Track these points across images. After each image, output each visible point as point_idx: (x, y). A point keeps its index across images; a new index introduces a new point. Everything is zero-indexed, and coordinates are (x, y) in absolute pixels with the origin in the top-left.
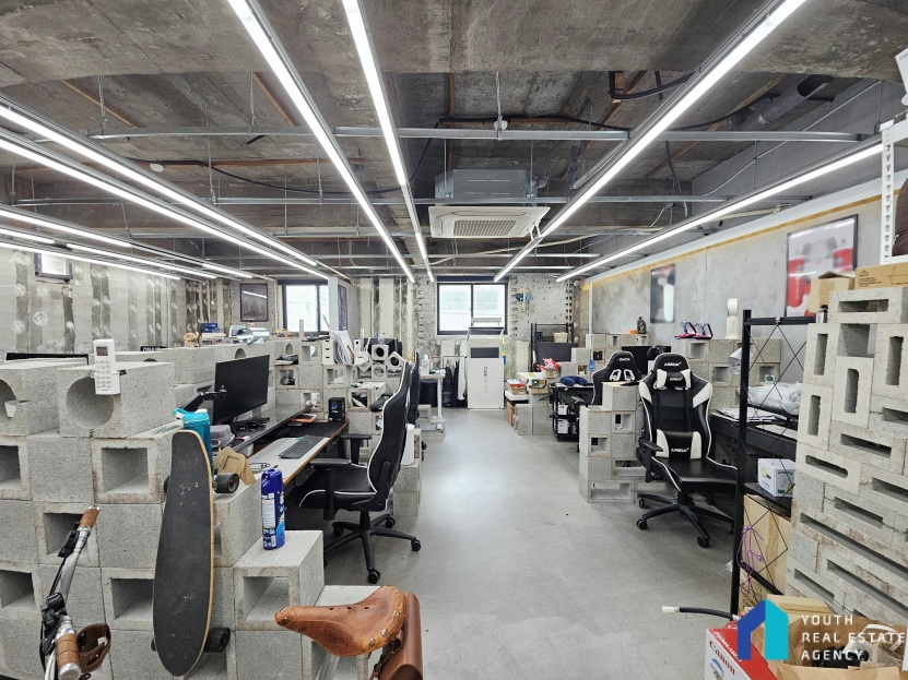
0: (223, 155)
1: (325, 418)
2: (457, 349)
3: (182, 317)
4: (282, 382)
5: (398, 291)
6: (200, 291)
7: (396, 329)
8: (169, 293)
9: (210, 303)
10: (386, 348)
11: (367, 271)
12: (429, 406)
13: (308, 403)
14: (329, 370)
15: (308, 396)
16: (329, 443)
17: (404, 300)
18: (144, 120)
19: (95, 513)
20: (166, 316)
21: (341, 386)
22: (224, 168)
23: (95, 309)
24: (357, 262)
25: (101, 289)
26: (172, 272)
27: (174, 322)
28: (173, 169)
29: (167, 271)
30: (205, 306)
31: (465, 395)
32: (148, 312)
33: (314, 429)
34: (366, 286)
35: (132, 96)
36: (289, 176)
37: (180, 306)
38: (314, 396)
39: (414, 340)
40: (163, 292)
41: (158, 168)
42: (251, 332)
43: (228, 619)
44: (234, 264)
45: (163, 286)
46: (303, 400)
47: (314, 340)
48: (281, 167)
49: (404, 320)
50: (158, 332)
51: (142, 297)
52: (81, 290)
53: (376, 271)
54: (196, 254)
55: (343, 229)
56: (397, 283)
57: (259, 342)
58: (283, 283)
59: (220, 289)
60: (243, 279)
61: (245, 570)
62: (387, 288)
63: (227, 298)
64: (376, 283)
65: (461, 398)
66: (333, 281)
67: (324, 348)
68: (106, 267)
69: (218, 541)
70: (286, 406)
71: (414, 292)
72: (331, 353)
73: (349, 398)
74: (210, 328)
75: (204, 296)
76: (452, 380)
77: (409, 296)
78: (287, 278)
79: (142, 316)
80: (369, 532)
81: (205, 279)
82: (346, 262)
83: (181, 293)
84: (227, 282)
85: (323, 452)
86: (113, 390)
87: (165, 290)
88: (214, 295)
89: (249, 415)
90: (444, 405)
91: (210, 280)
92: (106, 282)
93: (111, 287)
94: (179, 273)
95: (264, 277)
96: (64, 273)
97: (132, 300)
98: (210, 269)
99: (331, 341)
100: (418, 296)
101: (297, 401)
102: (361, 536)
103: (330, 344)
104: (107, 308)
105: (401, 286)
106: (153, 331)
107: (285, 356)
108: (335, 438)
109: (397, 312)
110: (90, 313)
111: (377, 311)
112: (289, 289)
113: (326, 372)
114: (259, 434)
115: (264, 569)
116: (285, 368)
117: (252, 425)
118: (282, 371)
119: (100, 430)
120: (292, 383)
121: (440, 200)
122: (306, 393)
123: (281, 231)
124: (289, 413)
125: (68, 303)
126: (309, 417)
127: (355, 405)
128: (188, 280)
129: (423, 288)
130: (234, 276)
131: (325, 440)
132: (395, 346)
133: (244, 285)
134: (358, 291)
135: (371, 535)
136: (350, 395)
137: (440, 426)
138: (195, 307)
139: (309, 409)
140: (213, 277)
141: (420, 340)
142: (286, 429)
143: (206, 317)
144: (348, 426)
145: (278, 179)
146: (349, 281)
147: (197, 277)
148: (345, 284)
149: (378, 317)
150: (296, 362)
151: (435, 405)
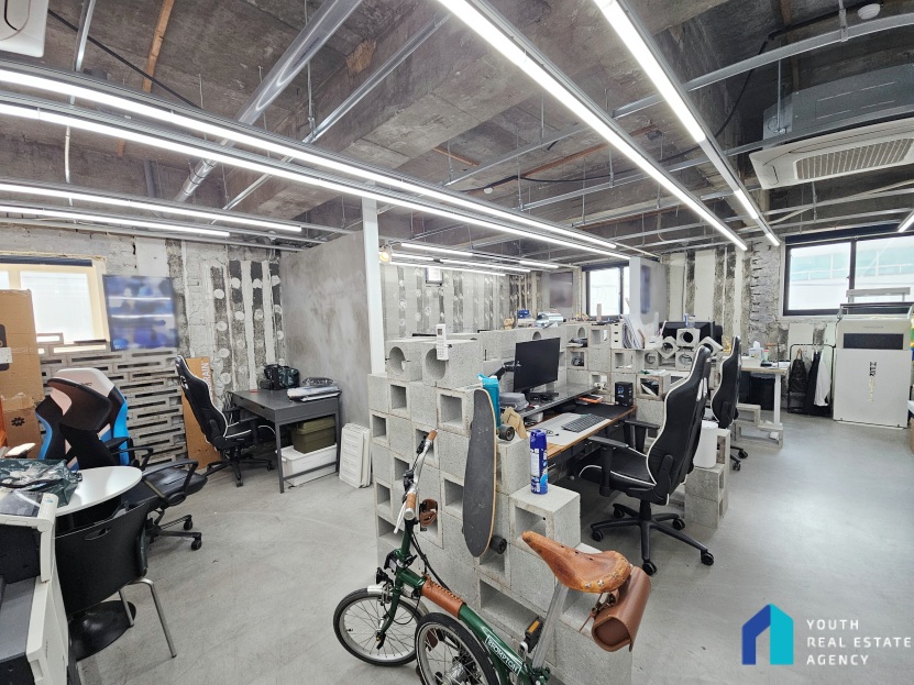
0: (533, 164)
1: (612, 401)
2: (819, 337)
3: (507, 306)
4: (573, 363)
5: (721, 264)
6: (519, 283)
7: (717, 310)
8: (498, 287)
9: (526, 293)
10: (696, 333)
11: (680, 245)
12: (758, 407)
13: (596, 384)
14: (617, 354)
15: (596, 378)
16: (612, 424)
17: (731, 274)
18: (478, 157)
19: (435, 434)
20: (496, 306)
21: (631, 372)
22: (533, 176)
23: (455, 303)
24: (666, 236)
25: (458, 289)
26: (500, 270)
27: (501, 311)
28: (498, 189)
29: (497, 271)
30: (523, 296)
31: (830, 400)
32: (485, 303)
33: (599, 409)
34: (678, 262)
35: (470, 143)
36: (588, 164)
37: (505, 298)
38: (604, 378)
39: (743, 324)
40: (494, 287)
41: (488, 191)
42: (547, 318)
43: (505, 533)
44: (544, 257)
45: (494, 282)
46: (591, 381)
47: (603, 324)
48: (580, 159)
49: (729, 298)
50: (491, 319)
51: (481, 293)
52: (448, 289)
53: (691, 244)
54: (516, 253)
55: (644, 205)
56: (720, 253)
57: (553, 326)
58: (587, 269)
59: (534, 280)
60: (552, 269)
61: (516, 501)
62: (706, 262)
63: (539, 288)
64: (691, 256)
65: (820, 402)
66: (636, 262)
67: (613, 332)
68: (461, 272)
69: (499, 474)
70: (575, 385)
71: (747, 262)
72: (620, 337)
73: (638, 385)
74: (523, 314)
75: (523, 288)
76: (804, 377)
77: (739, 268)
78: (590, 264)
79: (481, 307)
80: (649, 524)
81: (522, 273)
82: (654, 238)
83: (507, 287)
84: (539, 274)
85: (604, 432)
86: (445, 358)
87: (496, 286)
88: (530, 286)
89: (542, 389)
90: (786, 409)
91: (527, 274)
92: (461, 283)
93: (464, 285)
94: (505, 271)
95: (569, 265)
96: (439, 279)
97: (475, 295)
98: (525, 264)
99: (620, 325)
100: (753, 266)
101: (585, 382)
102: (639, 524)
103: (619, 328)
104: (461, 302)
105: (726, 257)
106: (488, 318)
107: (576, 339)
108: (619, 421)
109: (718, 289)
110: (452, 306)
111: (692, 290)
112: (592, 273)
113: (614, 355)
114: (548, 405)
115: (528, 505)
116: (576, 350)
117: (544, 398)
118: (573, 353)
119: (440, 382)
120: (582, 364)
121: (771, 140)
122: (594, 374)
123: (579, 221)
124: (576, 392)
125: (442, 299)
126: (596, 398)
127: (644, 392)
128: (511, 276)
129: (762, 256)
130: (545, 268)
131: (607, 421)
132: (711, 330)
133: (554, 275)
134: (667, 269)
135: (651, 527)
136: (639, 381)
137: (775, 435)
138: (516, 297)
139: (596, 391)
140: (528, 271)
141: (754, 324)
142: (572, 405)
143: (524, 306)
144: (635, 411)
145: (578, 171)
146: (656, 260)
147: (518, 272)
148: (650, 264)
149: (692, 296)
150: (585, 345)
151: (768, 406)
